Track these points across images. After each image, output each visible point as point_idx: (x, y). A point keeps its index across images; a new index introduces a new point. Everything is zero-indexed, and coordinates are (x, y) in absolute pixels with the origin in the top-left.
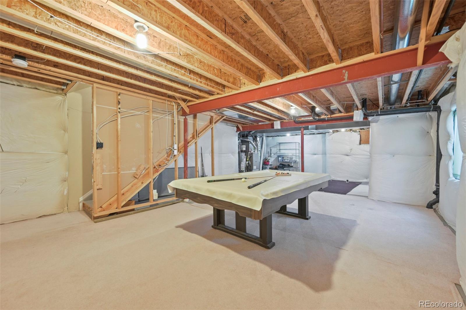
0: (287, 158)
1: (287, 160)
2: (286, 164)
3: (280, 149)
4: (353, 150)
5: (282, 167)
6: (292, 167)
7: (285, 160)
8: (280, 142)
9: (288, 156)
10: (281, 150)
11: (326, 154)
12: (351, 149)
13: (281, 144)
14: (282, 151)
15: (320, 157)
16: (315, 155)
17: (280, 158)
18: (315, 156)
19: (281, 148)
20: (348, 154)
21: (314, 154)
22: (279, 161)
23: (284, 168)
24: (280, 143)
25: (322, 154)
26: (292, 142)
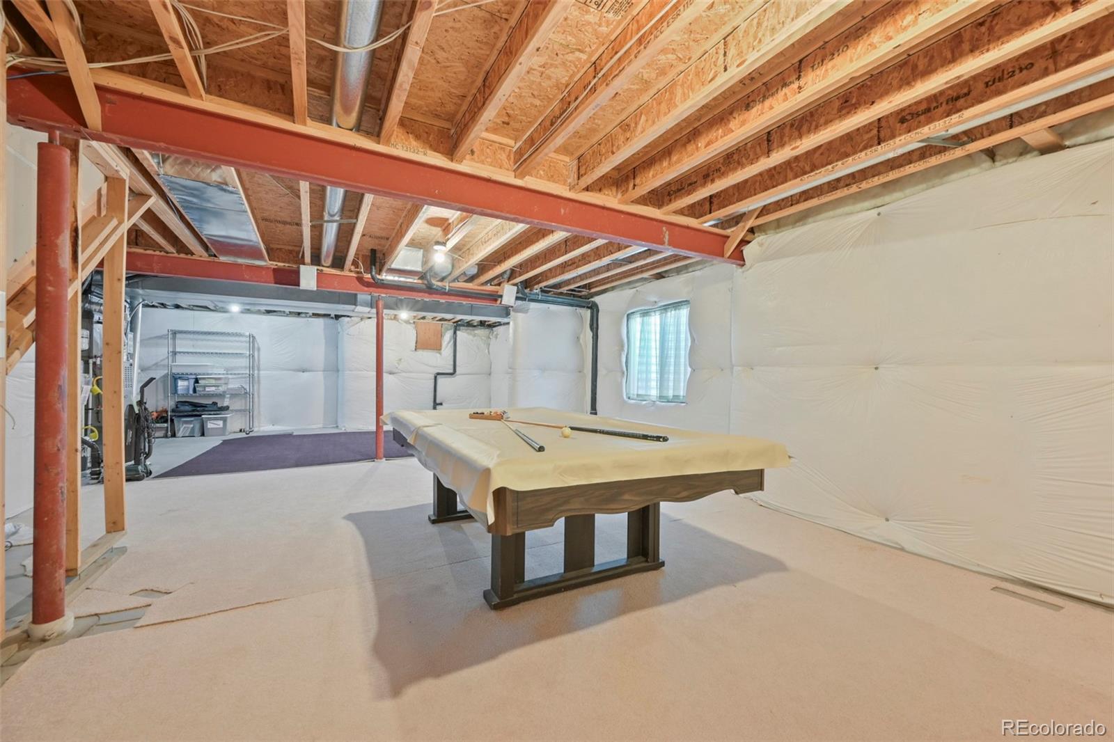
0: (213, 382)
1: (213, 389)
2: (207, 403)
3: (175, 353)
4: (402, 360)
5: (193, 411)
6: (227, 408)
7: (207, 389)
8: (177, 329)
9: (211, 374)
10: (178, 357)
11: (338, 371)
12: (400, 360)
13: (178, 336)
14: (181, 360)
15: (317, 379)
16: (303, 372)
17: (181, 383)
18: (306, 374)
19: (178, 350)
20: (395, 370)
21: (299, 371)
22: (179, 392)
23: (200, 416)
24: (175, 333)
25: (324, 371)
26: (223, 331)
